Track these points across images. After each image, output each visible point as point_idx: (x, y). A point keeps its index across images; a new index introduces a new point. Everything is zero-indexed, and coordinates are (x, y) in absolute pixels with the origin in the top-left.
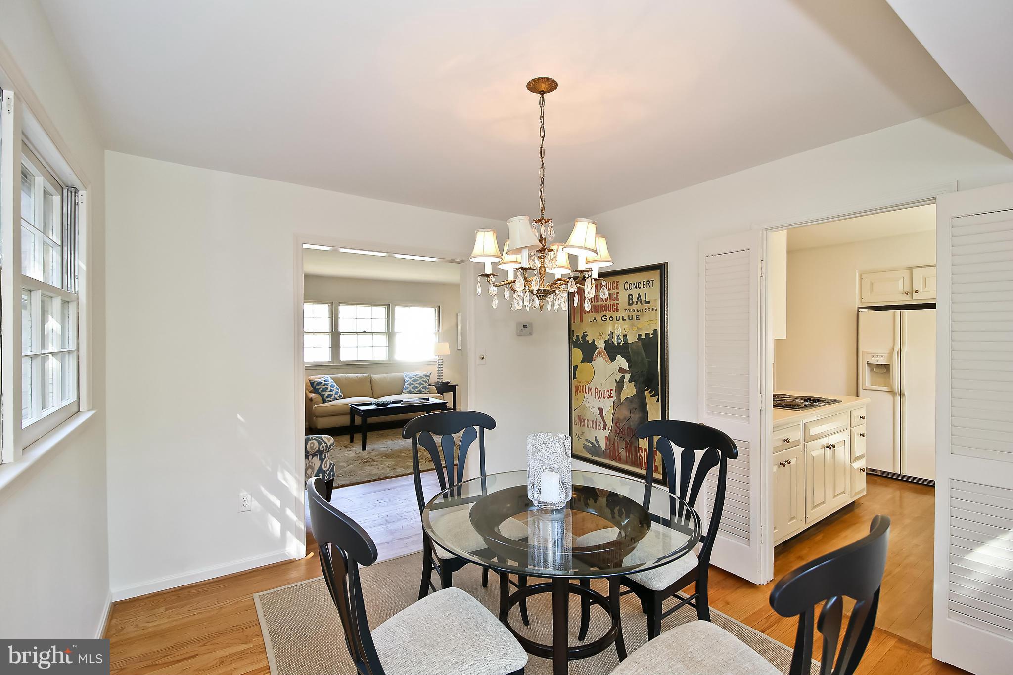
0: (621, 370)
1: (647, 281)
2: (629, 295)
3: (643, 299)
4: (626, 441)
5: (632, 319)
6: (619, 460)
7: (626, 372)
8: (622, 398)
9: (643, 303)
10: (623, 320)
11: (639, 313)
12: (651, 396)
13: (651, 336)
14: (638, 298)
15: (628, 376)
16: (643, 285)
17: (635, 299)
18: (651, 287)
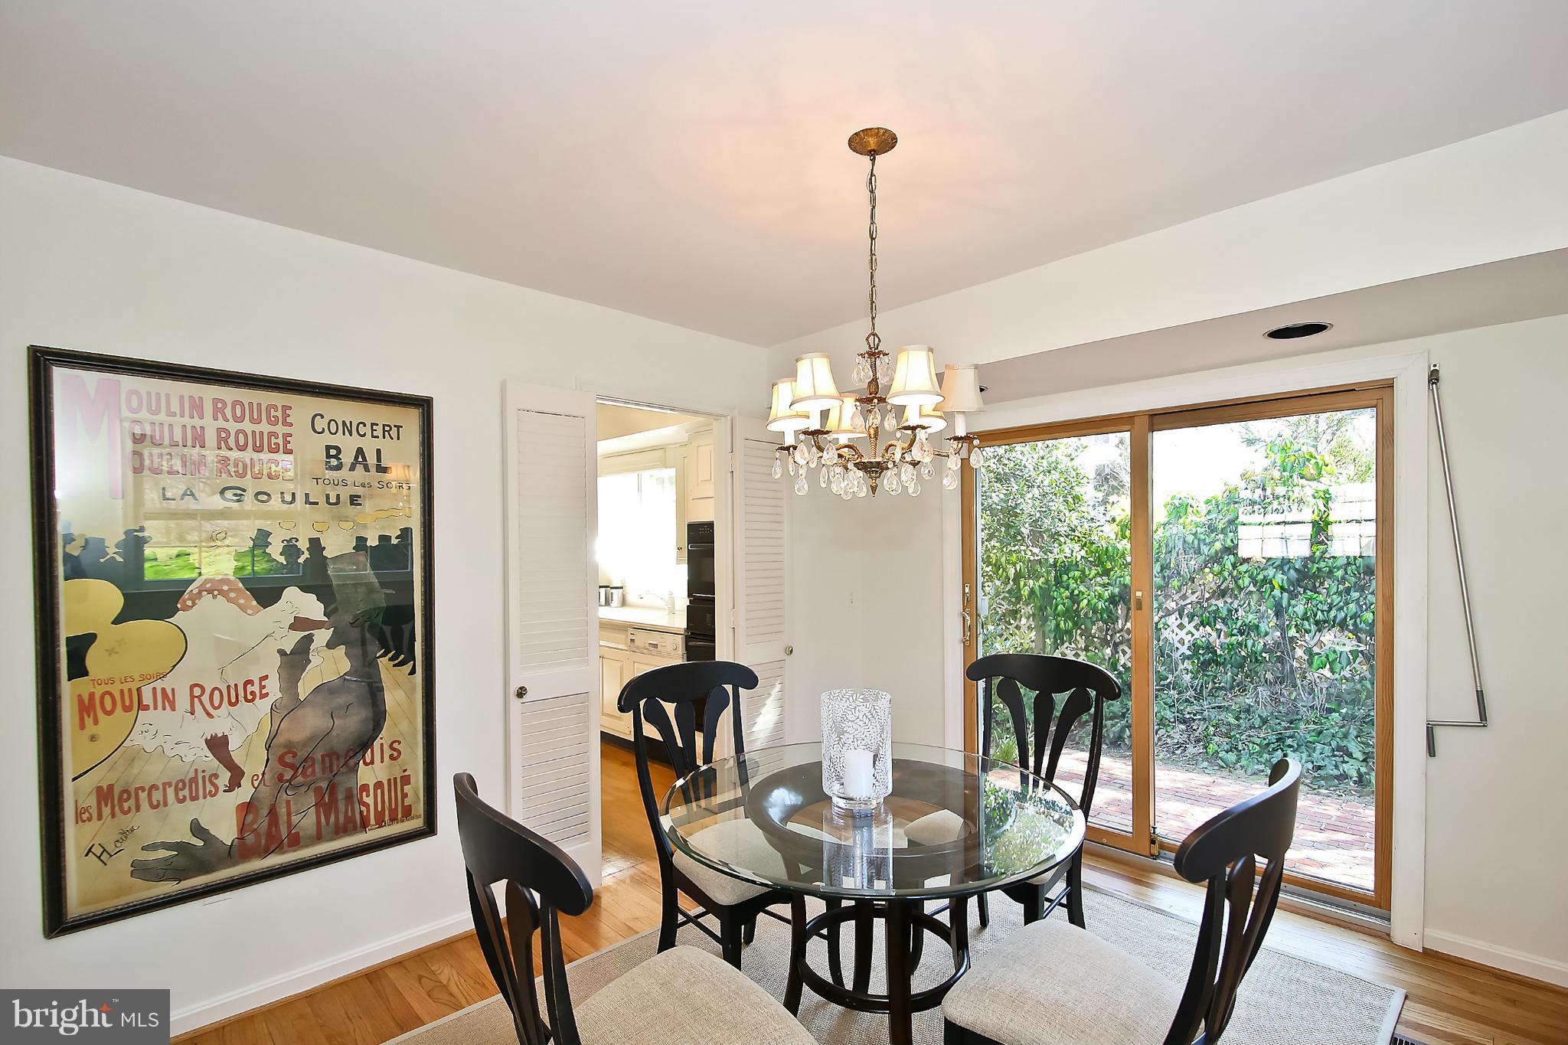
0: (299, 624)
1: (384, 426)
2: (328, 448)
3: (372, 460)
4: (318, 790)
5: (337, 503)
6: (295, 842)
7: (319, 625)
8: (304, 689)
9: (373, 469)
10: (307, 502)
11: (359, 491)
12: (394, 665)
13: (394, 541)
14: (356, 458)
15: (322, 636)
16: (373, 430)
17: (347, 458)
18: (395, 437)
